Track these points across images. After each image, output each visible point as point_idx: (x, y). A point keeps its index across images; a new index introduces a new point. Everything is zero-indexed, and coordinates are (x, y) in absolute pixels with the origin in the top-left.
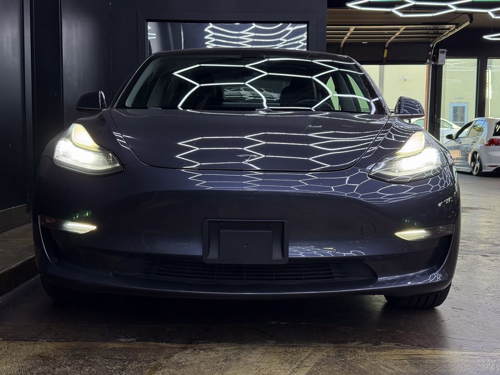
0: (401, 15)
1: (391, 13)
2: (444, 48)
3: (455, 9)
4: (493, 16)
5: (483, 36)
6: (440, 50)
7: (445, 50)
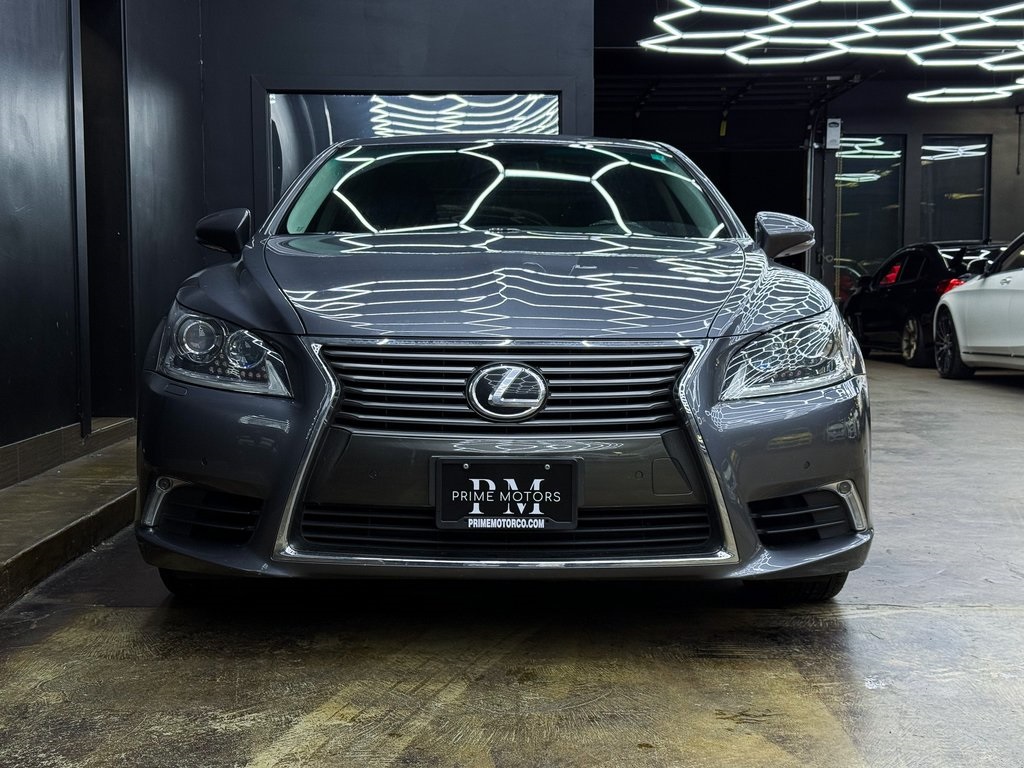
0: (744, 60)
1: (724, 55)
2: (837, 117)
3: (844, 50)
4: (919, 61)
5: (907, 94)
6: (830, 121)
7: (839, 121)
